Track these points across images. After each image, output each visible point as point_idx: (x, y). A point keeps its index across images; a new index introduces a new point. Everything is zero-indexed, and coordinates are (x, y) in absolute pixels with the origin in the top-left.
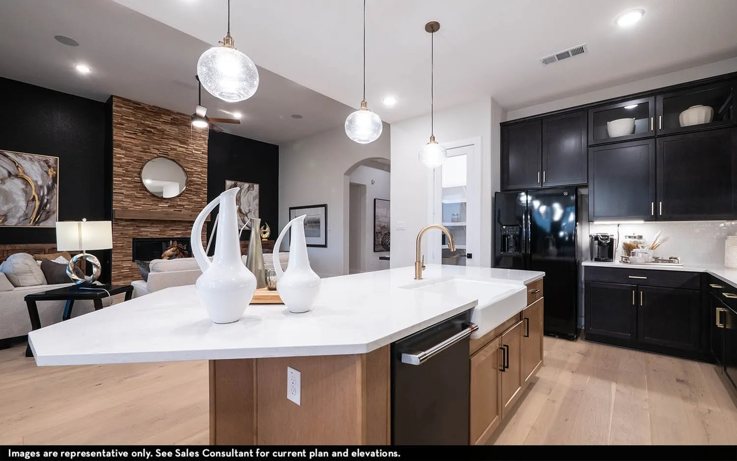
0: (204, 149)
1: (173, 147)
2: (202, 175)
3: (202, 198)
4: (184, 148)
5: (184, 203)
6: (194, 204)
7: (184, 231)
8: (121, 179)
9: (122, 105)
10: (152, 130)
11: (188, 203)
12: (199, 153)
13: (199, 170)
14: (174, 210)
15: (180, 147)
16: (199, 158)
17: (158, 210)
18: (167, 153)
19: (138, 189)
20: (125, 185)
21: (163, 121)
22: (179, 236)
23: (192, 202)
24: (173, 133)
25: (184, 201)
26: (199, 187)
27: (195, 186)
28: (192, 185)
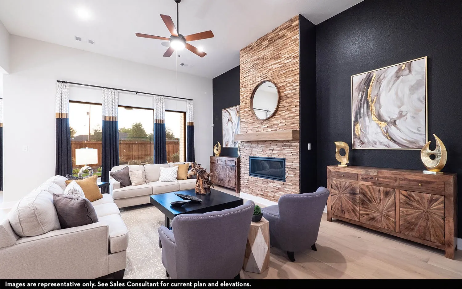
0: (295, 53)
1: (269, 68)
2: (294, 85)
3: (294, 112)
4: (277, 63)
5: (278, 122)
6: (287, 120)
7: (279, 151)
8: (243, 111)
9: (243, 54)
10: (257, 61)
11: (282, 121)
12: (290, 60)
13: (290, 80)
14: (271, 131)
15: (275, 64)
16: (291, 66)
17: (261, 132)
18: (266, 75)
19: (251, 116)
20: (245, 115)
21: (264, 48)
22: (276, 156)
23: (285, 119)
24: (269, 54)
25: (278, 120)
26: (291, 100)
27: (288, 100)
28: (285, 100)
